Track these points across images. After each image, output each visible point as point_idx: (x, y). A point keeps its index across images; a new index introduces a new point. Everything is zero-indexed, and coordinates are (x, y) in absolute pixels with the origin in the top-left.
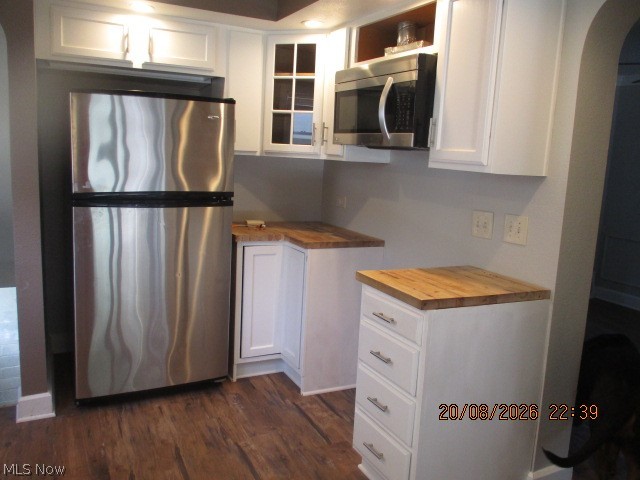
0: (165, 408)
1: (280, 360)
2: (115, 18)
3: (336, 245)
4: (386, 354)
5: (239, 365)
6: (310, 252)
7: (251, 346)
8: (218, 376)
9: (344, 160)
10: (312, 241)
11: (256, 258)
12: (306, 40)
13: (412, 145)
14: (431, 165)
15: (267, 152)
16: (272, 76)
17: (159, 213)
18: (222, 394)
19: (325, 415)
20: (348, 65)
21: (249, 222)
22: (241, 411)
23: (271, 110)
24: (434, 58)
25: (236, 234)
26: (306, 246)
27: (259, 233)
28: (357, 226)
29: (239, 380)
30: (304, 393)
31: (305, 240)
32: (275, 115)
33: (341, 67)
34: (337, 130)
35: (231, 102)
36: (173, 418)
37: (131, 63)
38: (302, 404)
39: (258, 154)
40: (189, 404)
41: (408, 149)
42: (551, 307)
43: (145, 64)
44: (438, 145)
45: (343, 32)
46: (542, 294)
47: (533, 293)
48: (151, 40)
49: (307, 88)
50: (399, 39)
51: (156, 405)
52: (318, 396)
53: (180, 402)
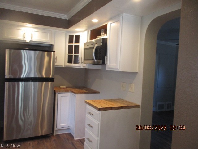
0: (31, 144)
1: (69, 129)
2: (22, 28)
3: (85, 93)
4: (91, 125)
5: (56, 130)
6: (76, 95)
7: (60, 124)
8: (49, 133)
9: (87, 68)
10: (77, 92)
11: (62, 97)
12: (77, 34)
13: (101, 64)
14: (107, 69)
15: (66, 66)
16: (68, 44)
17: (31, 84)
18: (50, 140)
19: (80, 145)
20: (88, 41)
21: (61, 87)
22: (54, 144)
23: (67, 54)
24: (106, 39)
25: (55, 90)
26: (76, 93)
27: (63, 90)
28: (93, 88)
29: (56, 135)
30: (75, 139)
31: (75, 92)
32: (68, 55)
33: (86, 41)
34: (84, 59)
35: (54, 52)
36: (33, 147)
37: (25, 41)
38: (74, 142)
39: (64, 67)
40: (39, 142)
41: (101, 65)
42: (140, 110)
43: (30, 41)
44: (108, 63)
45: (86, 32)
46: (137, 106)
47: (135, 106)
48: (32, 34)
49: (77, 47)
50: (101, 34)
51: (28, 143)
52: (80, 140)
53: (36, 142)
